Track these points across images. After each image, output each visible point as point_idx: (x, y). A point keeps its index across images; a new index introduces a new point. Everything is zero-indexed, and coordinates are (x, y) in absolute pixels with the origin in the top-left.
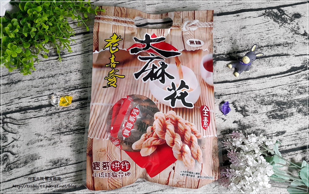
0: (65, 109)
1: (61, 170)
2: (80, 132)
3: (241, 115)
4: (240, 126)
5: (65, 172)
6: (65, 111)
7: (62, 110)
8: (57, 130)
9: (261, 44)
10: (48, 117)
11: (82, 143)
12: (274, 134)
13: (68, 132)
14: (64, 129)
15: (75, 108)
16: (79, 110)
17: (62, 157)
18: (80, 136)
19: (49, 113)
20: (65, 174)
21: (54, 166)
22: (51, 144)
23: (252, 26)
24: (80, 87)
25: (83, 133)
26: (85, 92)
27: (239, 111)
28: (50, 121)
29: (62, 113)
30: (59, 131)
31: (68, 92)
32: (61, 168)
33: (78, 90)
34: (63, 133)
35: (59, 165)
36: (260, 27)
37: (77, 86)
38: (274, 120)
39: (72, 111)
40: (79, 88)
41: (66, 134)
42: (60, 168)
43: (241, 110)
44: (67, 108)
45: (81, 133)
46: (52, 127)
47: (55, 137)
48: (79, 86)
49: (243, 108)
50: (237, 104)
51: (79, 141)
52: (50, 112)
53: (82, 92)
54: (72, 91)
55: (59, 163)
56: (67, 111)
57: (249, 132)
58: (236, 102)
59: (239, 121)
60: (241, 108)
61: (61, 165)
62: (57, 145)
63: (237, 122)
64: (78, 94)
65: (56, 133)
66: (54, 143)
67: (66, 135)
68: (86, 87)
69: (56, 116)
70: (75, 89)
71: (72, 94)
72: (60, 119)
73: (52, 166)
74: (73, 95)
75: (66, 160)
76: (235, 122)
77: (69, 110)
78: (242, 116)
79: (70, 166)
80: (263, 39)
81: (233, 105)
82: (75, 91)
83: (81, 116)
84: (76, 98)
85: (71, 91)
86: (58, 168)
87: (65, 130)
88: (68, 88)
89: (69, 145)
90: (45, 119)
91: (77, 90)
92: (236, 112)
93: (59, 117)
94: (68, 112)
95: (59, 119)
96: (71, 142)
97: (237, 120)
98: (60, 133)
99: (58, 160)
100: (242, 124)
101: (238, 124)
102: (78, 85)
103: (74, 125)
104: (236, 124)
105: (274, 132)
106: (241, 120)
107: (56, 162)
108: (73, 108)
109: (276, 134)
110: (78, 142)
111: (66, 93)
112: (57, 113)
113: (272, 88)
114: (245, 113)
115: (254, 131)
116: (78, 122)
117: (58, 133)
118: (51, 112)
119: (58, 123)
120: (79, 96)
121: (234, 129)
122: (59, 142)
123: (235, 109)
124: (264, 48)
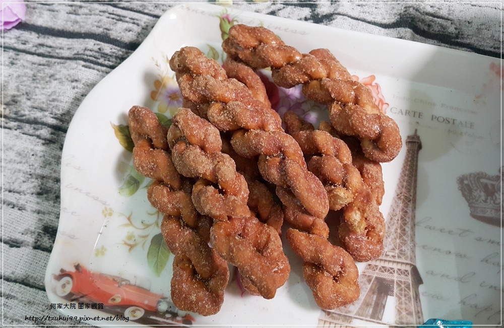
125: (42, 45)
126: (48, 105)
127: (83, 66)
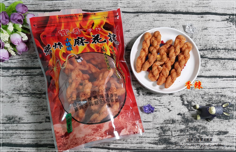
0: (28, 74)
1: (13, 127)
2: (36, 96)
3: (186, 108)
4: (184, 119)
5: (16, 128)
7: (26, 74)
8: (18, 90)
9: (220, 46)
10: (13, 78)
11: (36, 106)
12: (215, 133)
13: (26, 94)
14: (24, 90)
15: (37, 74)
16: (40, 77)
17: (16, 115)
18: (36, 100)
20: (16, 130)
21: (8, 122)
22: (10, 102)
23: (214, 28)
25: (39, 97)
27: (185, 105)
28: (13, 82)
30: (19, 91)
32: (13, 124)
34: (22, 94)
35: (12, 122)
36: (221, 31)
38: (218, 119)
39: (34, 76)
41: (24, 95)
43: (187, 104)
44: (30, 72)
45: (37, 97)
46: (14, 87)
47: (14, 96)
49: (189, 103)
50: (185, 98)
51: (34, 104)
52: (15, 74)
55: (13, 120)
57: (191, 126)
58: (184, 96)
59: (184, 114)
60: (188, 102)
62: (14, 104)
63: (182, 114)
65: (16, 93)
66: (12, 102)
69: (19, 78)
72: (22, 81)
75: (19, 118)
76: (179, 114)
77: (31, 75)
78: (187, 110)
79: (21, 124)
80: (222, 42)
81: (181, 98)
83: (41, 82)
86: (11, 124)
87: (24, 92)
88: (35, 56)
89: (25, 106)
90: (10, 79)
92: (182, 105)
93: (22, 79)
95: (21, 82)
96: (27, 104)
97: (182, 113)
98: (19, 94)
100: (186, 117)
101: (182, 116)
103: (33, 89)
104: (180, 116)
105: (215, 131)
106: (186, 113)
107: (11, 118)
108: (35, 74)
109: (217, 133)
110: (32, 105)
112: (21, 75)
113: (222, 89)
114: (190, 108)
115: (195, 126)
116: (37, 87)
117: (18, 94)
119: (19, 85)
121: (177, 121)
122: (16, 102)
123: (182, 102)
124: (222, 50)
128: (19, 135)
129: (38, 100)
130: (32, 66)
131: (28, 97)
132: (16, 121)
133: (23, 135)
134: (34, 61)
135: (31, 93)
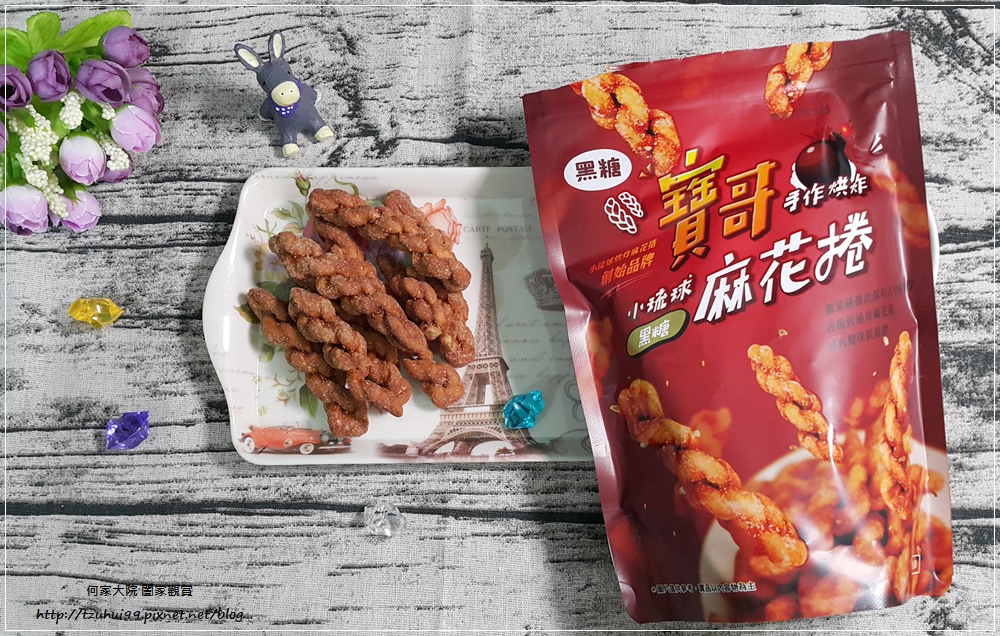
0: (132, 242)
1: (84, 440)
2: (168, 326)
5: (94, 445)
6: (132, 247)
7: (124, 242)
10: (74, 258)
11: (167, 363)
13: (128, 317)
14: (119, 305)
15: (165, 242)
16: (180, 253)
17: (93, 396)
18: (167, 340)
19: (78, 244)
20: (94, 454)
21: (65, 423)
22: (67, 350)
24: (197, 173)
25: (177, 330)
26: (212, 194)
28: (77, 271)
29: (121, 251)
31: (155, 185)
32: (84, 431)
33: (189, 183)
35: (79, 421)
37: (188, 168)
39: (155, 250)
40: (193, 177)
41: (120, 322)
42: (81, 431)
44: (140, 236)
45: (170, 329)
46: (80, 293)
48: (196, 170)
51: (161, 354)
53: (199, 194)
54: (168, 184)
55: (82, 415)
56: (141, 247)
61: (85, 420)
62: (83, 355)
64: (184, 197)
66: (76, 347)
67: (120, 327)
68: (218, 177)
69: (99, 257)
70: (180, 180)
71: (165, 193)
72: (111, 271)
73: (60, 420)
74: (169, 196)
75: (107, 409)
77: (146, 247)
82: (178, 185)
83: (181, 271)
84: (176, 209)
85: (163, 181)
86: (75, 429)
88: (155, 172)
89: (126, 362)
90: (62, 260)
91: (184, 184)
93: (110, 263)
94: (140, 252)
95: (107, 272)
96: (134, 354)
99: (80, 405)
102: (192, 168)
103: (153, 300)
107: (74, 408)
108: (160, 241)
111: (145, 185)
112: (105, 247)
116: (169, 292)
118: (86, 241)
119: (101, 284)
120: (188, 204)
122: (93, 347)
125: (130, 236)
126: (165, 297)
127: (182, 251)
128: (108, 471)
129: (173, 340)
130: (148, 211)
131: (134, 328)
132: (95, 420)
133: (125, 471)
134: (155, 192)
135: (146, 313)
